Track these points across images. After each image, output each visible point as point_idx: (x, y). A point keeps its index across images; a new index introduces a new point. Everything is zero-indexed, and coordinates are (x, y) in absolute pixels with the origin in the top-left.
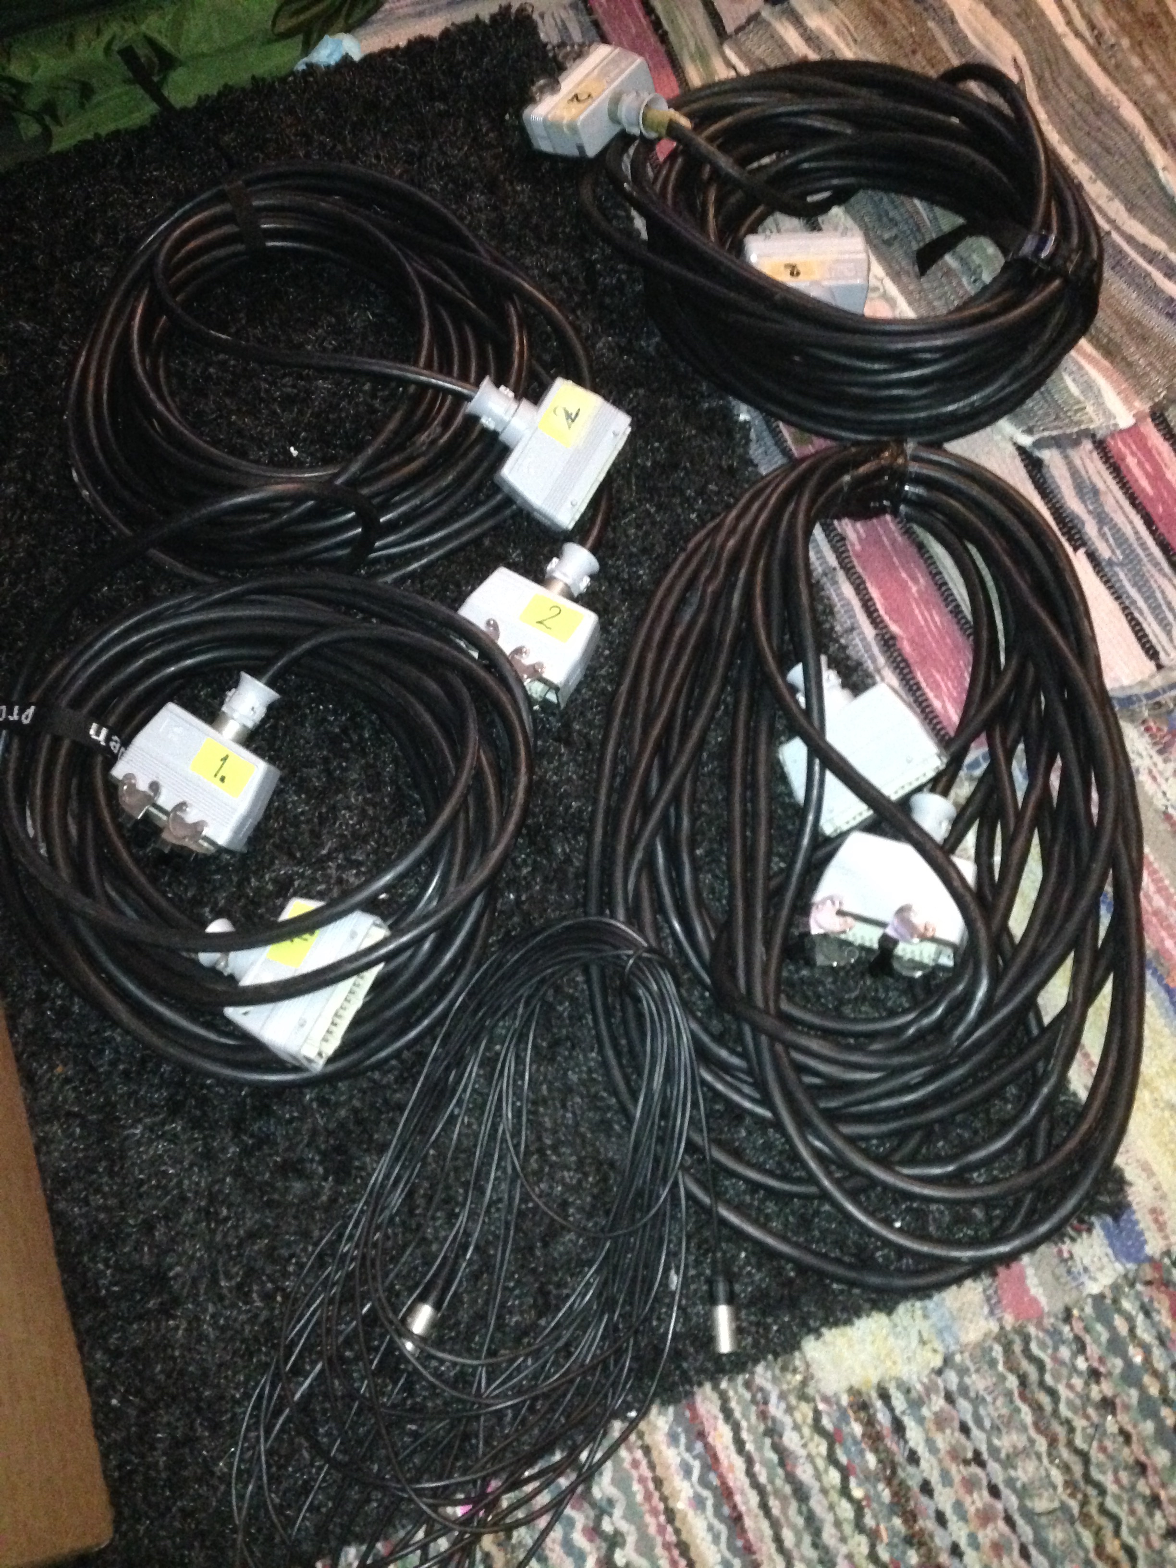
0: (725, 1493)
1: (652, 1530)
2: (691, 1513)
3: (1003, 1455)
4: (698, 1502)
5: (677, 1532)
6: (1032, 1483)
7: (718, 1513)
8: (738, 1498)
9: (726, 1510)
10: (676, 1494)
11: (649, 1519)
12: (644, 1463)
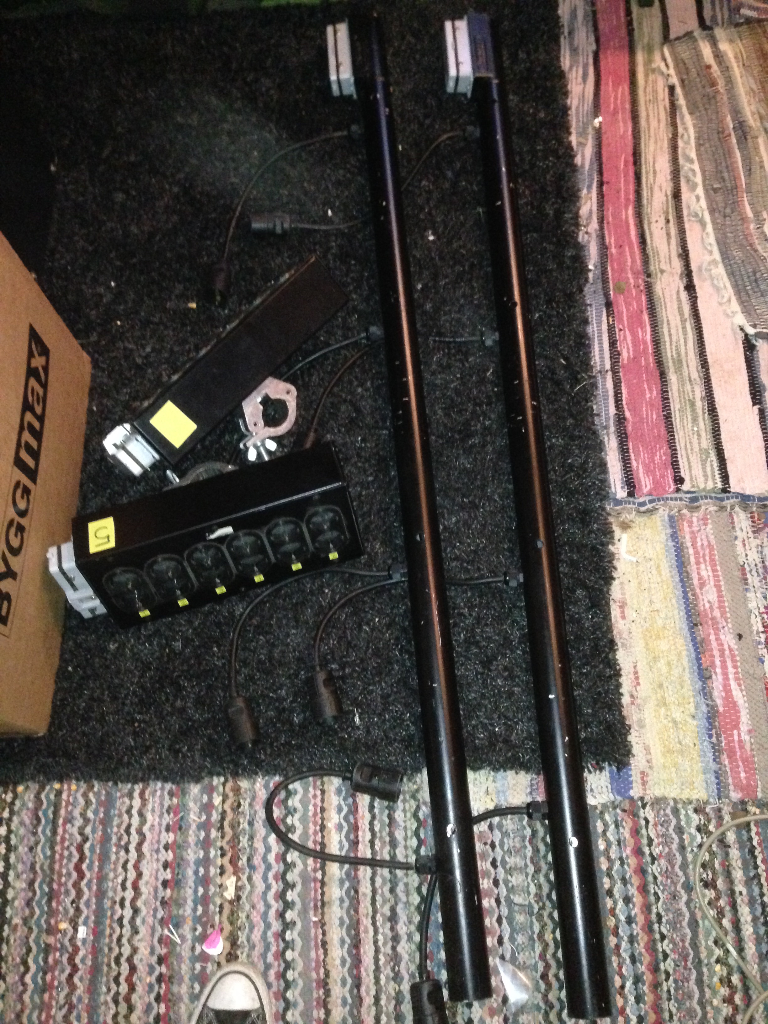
0: (355, 828)
1: (311, 831)
2: (333, 831)
3: (508, 867)
4: (339, 827)
5: (323, 837)
6: (518, 886)
7: (347, 837)
8: (360, 833)
9: (352, 837)
10: (329, 820)
11: (311, 825)
12: (319, 798)
